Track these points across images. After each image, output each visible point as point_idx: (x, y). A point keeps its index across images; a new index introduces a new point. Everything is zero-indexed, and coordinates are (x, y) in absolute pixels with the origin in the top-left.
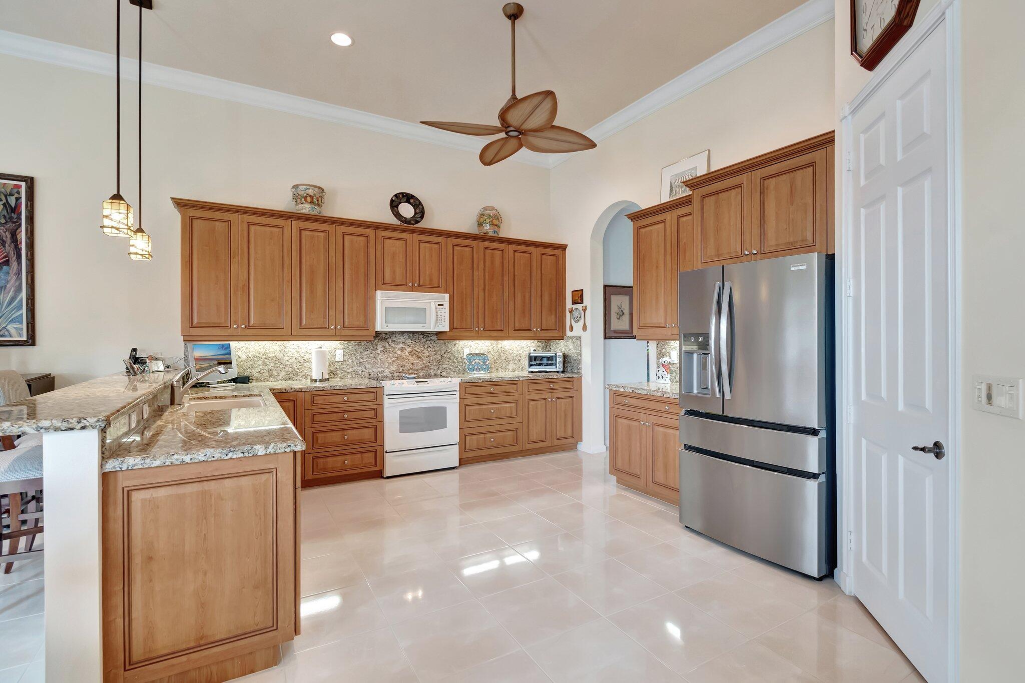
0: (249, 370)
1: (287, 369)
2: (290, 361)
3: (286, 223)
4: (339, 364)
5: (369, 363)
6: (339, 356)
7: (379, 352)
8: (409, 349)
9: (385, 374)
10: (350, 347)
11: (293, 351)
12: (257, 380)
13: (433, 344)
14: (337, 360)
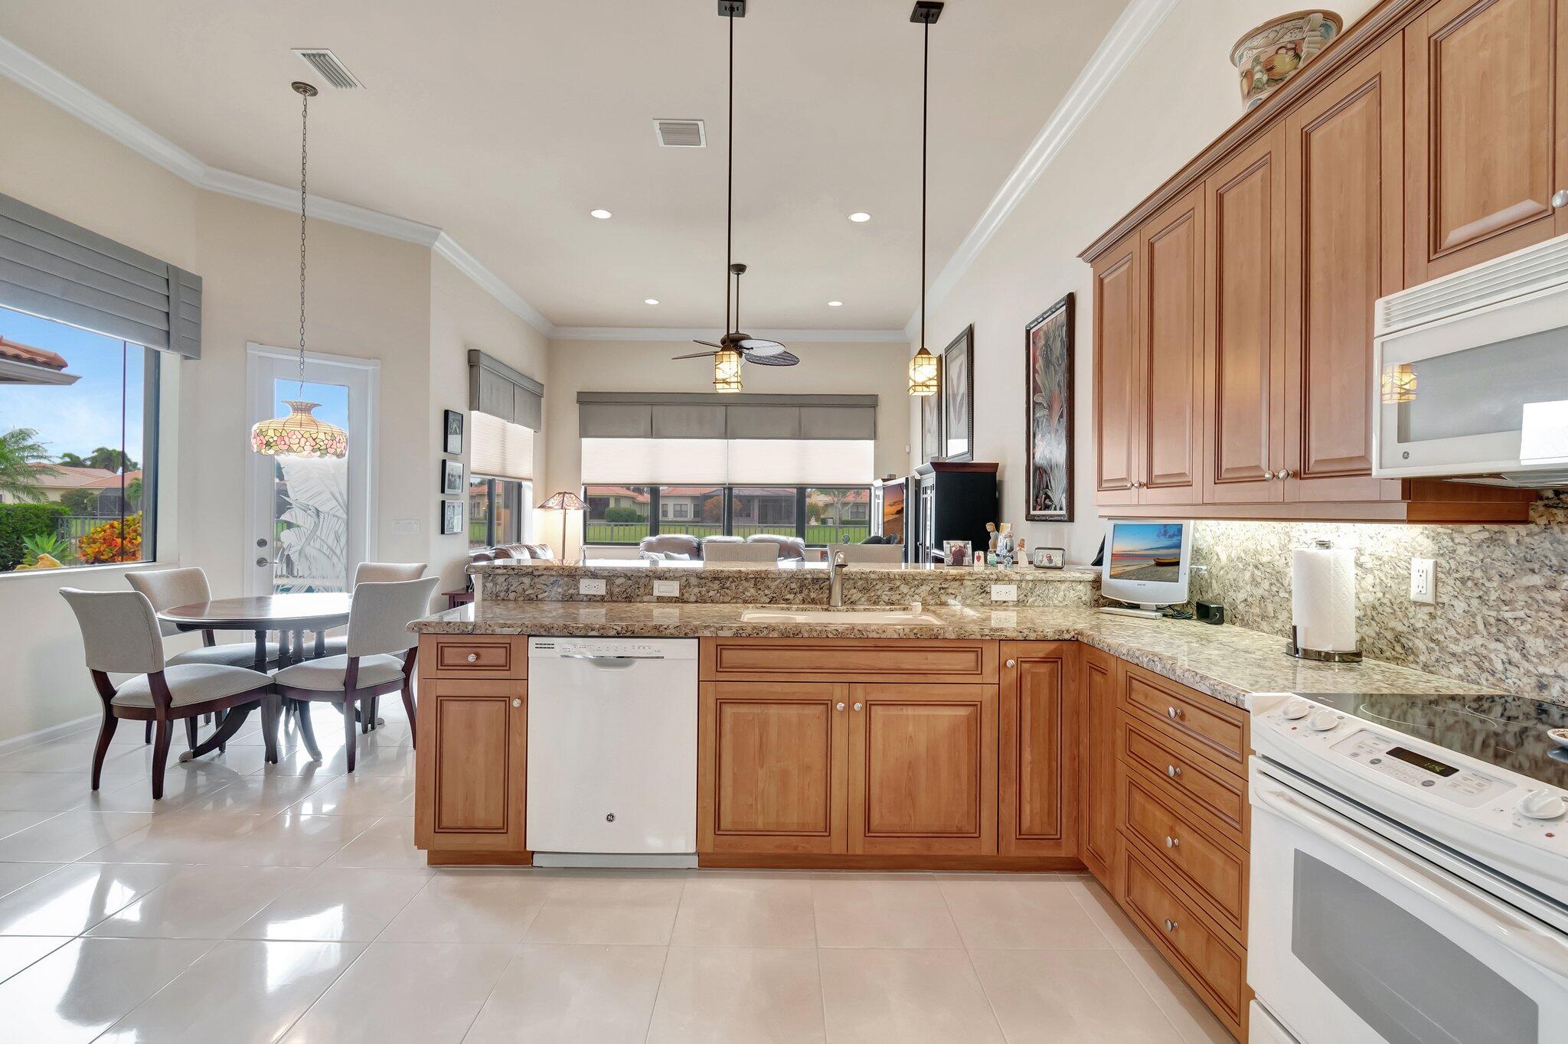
3: (1196, 198)
4: (1422, 614)
5: (1538, 631)
6: (1420, 587)
10: (1461, 550)
12: (1237, 620)
14: (1413, 595)
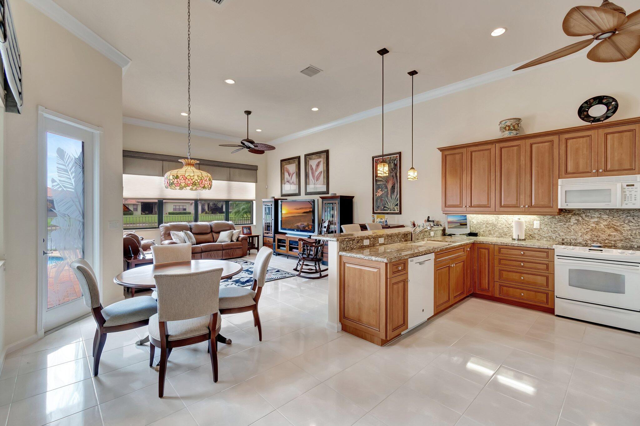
0: (478, 230)
1: (500, 231)
2: (502, 226)
3: (492, 147)
4: (537, 231)
5: (562, 232)
6: (537, 225)
7: (572, 224)
8: (605, 223)
9: (578, 241)
11: (504, 220)
12: (482, 236)
13: (636, 219)
14: (534, 227)
